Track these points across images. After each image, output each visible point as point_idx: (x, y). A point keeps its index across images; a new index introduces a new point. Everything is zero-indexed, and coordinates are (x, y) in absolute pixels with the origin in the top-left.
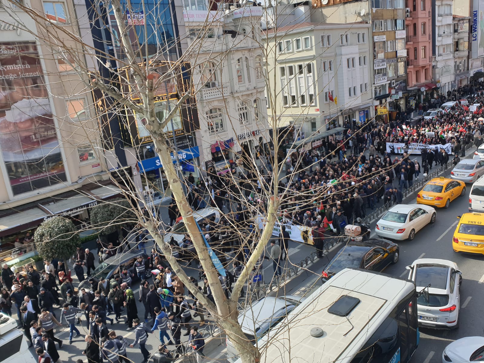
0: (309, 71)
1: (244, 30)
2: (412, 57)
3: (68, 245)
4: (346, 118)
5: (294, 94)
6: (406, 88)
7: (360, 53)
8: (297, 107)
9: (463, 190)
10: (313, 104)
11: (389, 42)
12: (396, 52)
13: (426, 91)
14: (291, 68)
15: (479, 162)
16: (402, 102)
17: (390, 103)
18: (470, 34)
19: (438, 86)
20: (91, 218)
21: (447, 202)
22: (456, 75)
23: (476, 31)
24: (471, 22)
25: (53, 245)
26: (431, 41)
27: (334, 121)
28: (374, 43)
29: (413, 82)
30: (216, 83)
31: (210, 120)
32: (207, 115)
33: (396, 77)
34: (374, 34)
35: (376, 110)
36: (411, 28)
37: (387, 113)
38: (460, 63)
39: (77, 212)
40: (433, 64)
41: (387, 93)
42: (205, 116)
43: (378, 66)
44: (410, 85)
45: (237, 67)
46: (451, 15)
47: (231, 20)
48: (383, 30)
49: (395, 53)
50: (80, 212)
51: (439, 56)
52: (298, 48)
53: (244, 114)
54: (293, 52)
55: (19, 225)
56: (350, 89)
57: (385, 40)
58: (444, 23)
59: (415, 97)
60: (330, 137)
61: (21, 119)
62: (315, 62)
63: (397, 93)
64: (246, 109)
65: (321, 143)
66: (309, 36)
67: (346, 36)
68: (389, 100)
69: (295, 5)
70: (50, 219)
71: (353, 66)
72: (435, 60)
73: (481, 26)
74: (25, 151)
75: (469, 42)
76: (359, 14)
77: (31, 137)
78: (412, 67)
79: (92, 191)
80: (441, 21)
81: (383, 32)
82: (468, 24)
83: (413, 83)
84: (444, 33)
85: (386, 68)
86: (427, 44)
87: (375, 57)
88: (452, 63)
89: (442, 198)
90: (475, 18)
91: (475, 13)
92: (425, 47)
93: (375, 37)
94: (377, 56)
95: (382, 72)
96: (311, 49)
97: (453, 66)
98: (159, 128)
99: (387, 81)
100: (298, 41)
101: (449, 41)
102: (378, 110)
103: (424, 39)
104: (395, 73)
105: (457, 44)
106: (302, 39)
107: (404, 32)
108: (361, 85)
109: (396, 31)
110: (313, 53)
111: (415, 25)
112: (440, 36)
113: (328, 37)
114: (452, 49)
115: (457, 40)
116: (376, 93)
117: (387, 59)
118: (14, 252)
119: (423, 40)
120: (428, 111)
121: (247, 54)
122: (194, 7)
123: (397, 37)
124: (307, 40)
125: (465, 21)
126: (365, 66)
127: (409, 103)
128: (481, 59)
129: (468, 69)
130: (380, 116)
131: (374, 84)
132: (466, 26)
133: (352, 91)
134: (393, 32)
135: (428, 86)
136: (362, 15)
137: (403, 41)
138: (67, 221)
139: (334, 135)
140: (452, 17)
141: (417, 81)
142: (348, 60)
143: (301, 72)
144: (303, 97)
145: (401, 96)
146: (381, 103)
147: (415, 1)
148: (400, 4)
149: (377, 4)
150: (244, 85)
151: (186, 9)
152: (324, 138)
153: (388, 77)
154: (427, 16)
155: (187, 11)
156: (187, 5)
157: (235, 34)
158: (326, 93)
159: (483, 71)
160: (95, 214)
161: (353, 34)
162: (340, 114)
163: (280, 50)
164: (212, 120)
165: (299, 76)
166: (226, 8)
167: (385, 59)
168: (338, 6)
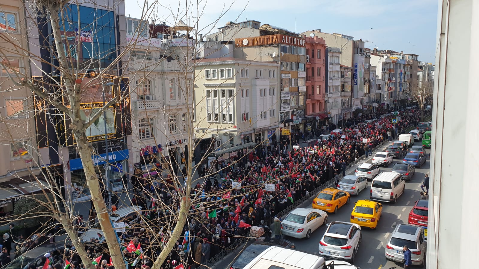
0: (230, 96)
1: (178, 56)
2: (310, 93)
4: (257, 135)
5: (217, 112)
6: (305, 116)
7: (270, 86)
8: (219, 123)
9: (348, 199)
10: (232, 122)
11: (293, 80)
12: (298, 87)
13: (320, 119)
14: (215, 91)
15: (359, 178)
16: (301, 127)
17: (292, 126)
18: (353, 80)
19: (329, 117)
20: (14, 211)
21: (335, 209)
22: (343, 109)
23: (357, 78)
24: (353, 72)
26: (324, 81)
27: (248, 137)
28: (282, 79)
30: (151, 97)
31: (141, 128)
32: (140, 123)
33: (297, 107)
34: (282, 72)
35: (281, 131)
36: (310, 70)
37: (289, 134)
38: (345, 100)
39: (1, 205)
40: (326, 99)
41: (290, 118)
42: (138, 123)
43: (284, 97)
44: (308, 114)
45: (170, 86)
46: (339, 64)
47: (168, 48)
48: (289, 70)
49: (297, 88)
50: (5, 204)
51: (330, 94)
52: (222, 76)
53: (173, 125)
54: (218, 79)
56: (261, 113)
57: (290, 77)
58: (334, 69)
59: (312, 124)
60: (244, 149)
62: (235, 89)
63: (297, 119)
64: (175, 121)
65: (237, 154)
66: (231, 68)
67: (261, 71)
68: (291, 124)
69: (222, 43)
71: (265, 95)
72: (327, 97)
73: (360, 75)
75: (352, 85)
76: (271, 55)
78: (310, 100)
79: (20, 185)
80: (332, 68)
81: (289, 71)
82: (351, 72)
83: (310, 112)
84: (334, 77)
85: (290, 99)
86: (321, 84)
87: (282, 90)
88: (339, 100)
89: (332, 205)
90: (356, 69)
91: (356, 65)
92: (320, 86)
93: (283, 75)
94: (284, 89)
95: (288, 102)
96: (233, 79)
97: (340, 102)
98: (83, 127)
99: (291, 109)
100: (222, 71)
101: (338, 83)
102: (282, 131)
104: (297, 103)
105: (343, 86)
106: (226, 69)
107: (305, 73)
108: (270, 111)
109: (299, 72)
110: (233, 82)
111: (313, 69)
112: (331, 79)
113: (247, 71)
114: (340, 89)
115: (343, 83)
116: (281, 118)
117: (291, 92)
119: (319, 80)
120: (321, 135)
121: (179, 76)
123: (299, 76)
124: (229, 71)
125: (349, 70)
126: (273, 96)
127: (307, 128)
128: (360, 99)
129: (351, 106)
130: (285, 136)
131: (280, 110)
132: (350, 73)
133: (263, 115)
134: (297, 72)
135: (322, 116)
136: (274, 56)
137: (304, 80)
139: (247, 148)
140: (340, 66)
141: (313, 111)
142: (261, 90)
143: (223, 96)
144: (224, 116)
145: (301, 122)
146: (285, 126)
147: (313, 51)
148: (302, 51)
149: (285, 50)
150: (175, 101)
151: (130, 34)
152: (239, 150)
153: (291, 107)
154: (322, 63)
155: (130, 36)
156: (130, 31)
157: (170, 59)
158: (243, 114)
159: (361, 108)
160: (19, 207)
161: (266, 70)
162: (253, 131)
163: (208, 77)
164: (143, 127)
165: (222, 99)
166: (165, 38)
167: (290, 92)
168: (255, 48)
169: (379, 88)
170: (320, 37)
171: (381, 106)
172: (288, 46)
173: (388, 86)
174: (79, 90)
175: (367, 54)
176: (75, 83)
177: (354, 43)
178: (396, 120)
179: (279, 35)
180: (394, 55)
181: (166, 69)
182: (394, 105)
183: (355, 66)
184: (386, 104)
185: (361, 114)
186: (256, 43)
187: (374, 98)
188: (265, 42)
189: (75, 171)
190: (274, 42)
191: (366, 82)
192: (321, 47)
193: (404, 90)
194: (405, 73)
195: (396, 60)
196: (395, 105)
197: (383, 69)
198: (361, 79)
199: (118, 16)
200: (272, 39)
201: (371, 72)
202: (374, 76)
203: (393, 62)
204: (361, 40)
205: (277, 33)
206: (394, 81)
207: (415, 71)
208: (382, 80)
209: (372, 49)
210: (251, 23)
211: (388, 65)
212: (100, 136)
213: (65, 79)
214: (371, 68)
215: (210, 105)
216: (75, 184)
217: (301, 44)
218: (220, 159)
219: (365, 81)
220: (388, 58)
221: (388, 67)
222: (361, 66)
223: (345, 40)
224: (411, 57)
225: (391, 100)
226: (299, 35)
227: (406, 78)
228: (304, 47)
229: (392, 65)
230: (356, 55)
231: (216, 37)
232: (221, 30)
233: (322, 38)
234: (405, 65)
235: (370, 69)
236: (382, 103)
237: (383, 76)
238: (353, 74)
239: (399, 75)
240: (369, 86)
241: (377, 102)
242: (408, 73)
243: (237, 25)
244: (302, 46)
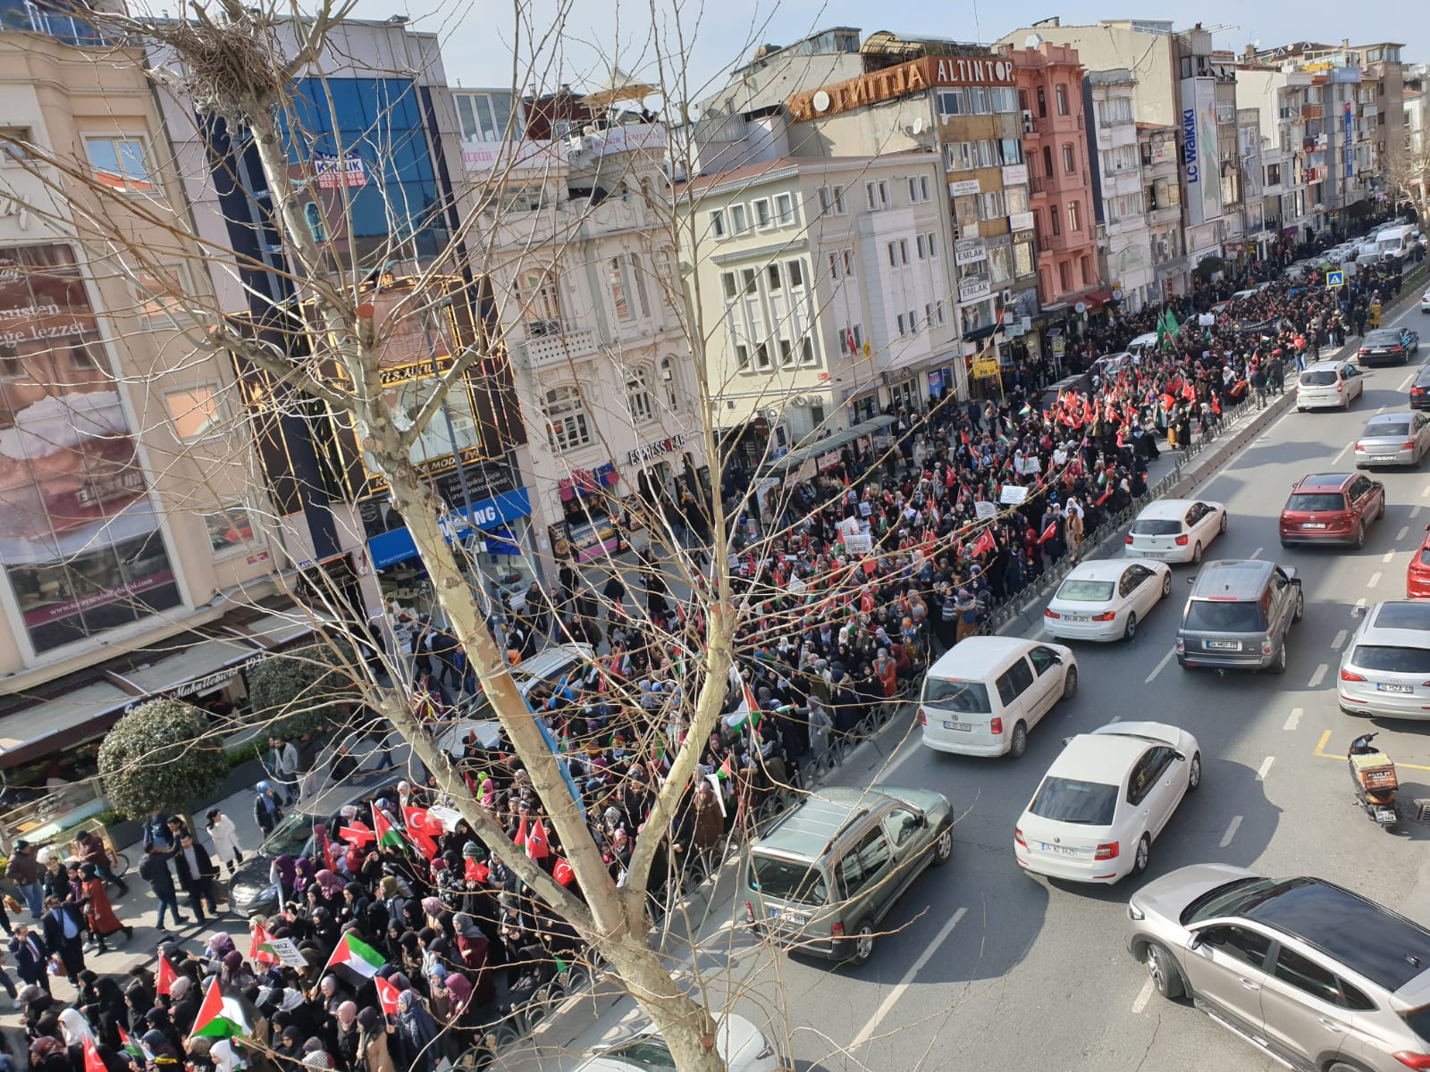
0: (796, 281)
1: (623, 184)
2: (1047, 230)
3: (192, 776)
4: (896, 391)
5: (761, 340)
6: (1040, 307)
7: (918, 227)
8: (774, 371)
10: (813, 362)
11: (988, 196)
12: (1008, 218)
13: (1088, 311)
14: (749, 275)
16: (1032, 344)
17: (1002, 347)
18: (1182, 167)
19: (1117, 298)
20: (252, 698)
22: (1158, 269)
23: (1194, 159)
24: (1181, 139)
25: (154, 779)
26: (1090, 186)
27: (869, 400)
28: (952, 201)
29: (1055, 291)
30: (562, 322)
31: (550, 419)
32: (544, 407)
33: (1013, 282)
34: (949, 178)
35: (969, 366)
36: (1039, 159)
37: (997, 372)
38: (1164, 236)
39: (215, 685)
40: (1101, 243)
41: (994, 321)
42: (539, 409)
43: (966, 257)
44: (1049, 300)
45: (613, 280)
46: (1131, 122)
47: (589, 163)
48: (971, 168)
49: (1004, 222)
50: (220, 683)
51: (1111, 223)
52: (763, 222)
53: (638, 396)
54: (752, 235)
55: (55, 731)
56: (900, 318)
57: (978, 191)
58: (1117, 143)
59: (1064, 328)
60: (859, 441)
61: (43, 449)
62: (807, 256)
63: (1016, 321)
64: (643, 385)
65: (840, 458)
66: (788, 193)
67: (881, 186)
68: (998, 338)
69: (748, 117)
70: (141, 709)
71: (904, 260)
72: (1104, 235)
73: (1204, 147)
74: (61, 535)
75: (1180, 185)
76: (909, 129)
77: (78, 494)
78: (1050, 253)
79: (251, 627)
81: (971, 171)
82: (1174, 143)
83: (1055, 294)
84: (1119, 166)
85: (985, 261)
86: (1081, 197)
87: (956, 235)
88: (1144, 241)
90: (1189, 128)
91: (1188, 115)
92: (1076, 203)
93: (954, 186)
94: (962, 231)
95: (979, 271)
96: (797, 224)
97: (1149, 247)
99: (992, 293)
101: (1134, 185)
102: (974, 366)
103: (1072, 185)
104: (1009, 270)
105: (1152, 192)
106: (771, 199)
107: (1023, 168)
108: (927, 307)
109: (1004, 168)
110: (801, 234)
111: (1047, 151)
112: (1109, 174)
113: (837, 191)
114: (1142, 204)
115: (1151, 183)
116: (966, 323)
117: (987, 237)
118: (44, 807)
119: (1071, 187)
120: (1099, 361)
121: (635, 246)
122: (489, 134)
123: (1006, 183)
124: (784, 203)
125: (1166, 137)
126: (933, 259)
127: (1050, 344)
128: (1212, 226)
129: (1184, 252)
130: (983, 381)
131: (960, 301)
132: (1169, 149)
133: (906, 324)
134: (997, 170)
135: (1093, 299)
136: (916, 131)
137: (1023, 192)
138: (188, 709)
139: (870, 435)
140: (1134, 128)
141: (1064, 287)
142: (890, 247)
143: (775, 284)
144: (785, 345)
145: (1029, 328)
146: (980, 348)
147: (1042, 92)
148: (1007, 100)
149: (950, 105)
150: (634, 323)
151: (470, 140)
152: (846, 446)
153: (993, 284)
154: (1075, 127)
155: (472, 146)
156: (470, 131)
157: (600, 196)
158: (842, 333)
159: (1220, 255)
160: (261, 684)
161: (898, 180)
162: (880, 381)
163: (720, 231)
164: (557, 417)
165: (772, 294)
166: (574, 134)
167: (983, 239)
168: (856, 114)
169: (1275, 180)
170: (1058, 43)
171: (1285, 236)
172: (957, 91)
173: (1305, 165)
174: (371, 337)
175: (1223, 71)
176: (355, 318)
177: (1177, 42)
178: (1339, 276)
179: (924, 61)
180: (1318, 55)
181: (592, 229)
182: (1328, 228)
183: (1185, 119)
184: (1301, 229)
185: (1220, 274)
186: (855, 98)
187: (1258, 215)
188: (885, 92)
189: (389, 569)
190: (911, 85)
191: (1228, 167)
192: (1066, 74)
193: (1359, 172)
194: (1360, 113)
195: (1324, 73)
196: (1334, 225)
197: (1284, 113)
198: (1209, 158)
199: (425, 90)
200: (906, 75)
201: (1242, 130)
202: (1252, 141)
203: (1318, 81)
204: (1198, 26)
205: (919, 54)
206: (1325, 147)
207: (1394, 101)
208: (1283, 150)
209: (1240, 51)
210: (831, 36)
211: (1301, 95)
212: (440, 460)
213: (327, 309)
214: (1240, 116)
215: (739, 322)
216: (395, 605)
217: (1001, 77)
218: (791, 482)
219: (1224, 165)
220: (1299, 69)
221: (1301, 102)
222: (1207, 116)
223: (1145, 37)
224: (1377, 54)
225: (1316, 212)
226: (989, 49)
227: (1364, 126)
228: (1012, 84)
229: (1312, 93)
230: (1187, 83)
231: (729, 102)
232: (741, 77)
233: (1067, 45)
234: (1357, 86)
235: (1234, 124)
236: (1286, 226)
237: (1285, 136)
238: (1183, 147)
239: (1341, 122)
240: (1239, 177)
241: (1270, 225)
242: (1370, 112)
243: (787, 54)
244: (1005, 83)
